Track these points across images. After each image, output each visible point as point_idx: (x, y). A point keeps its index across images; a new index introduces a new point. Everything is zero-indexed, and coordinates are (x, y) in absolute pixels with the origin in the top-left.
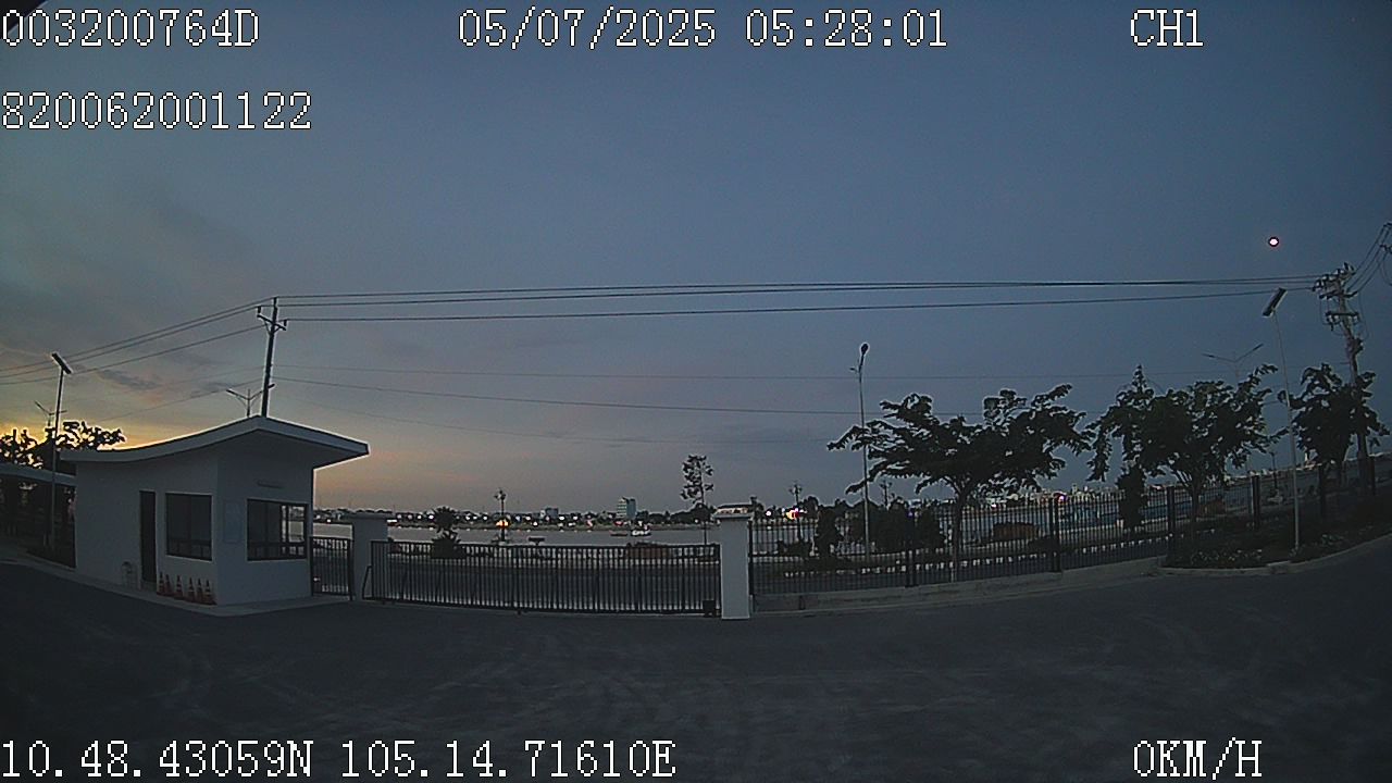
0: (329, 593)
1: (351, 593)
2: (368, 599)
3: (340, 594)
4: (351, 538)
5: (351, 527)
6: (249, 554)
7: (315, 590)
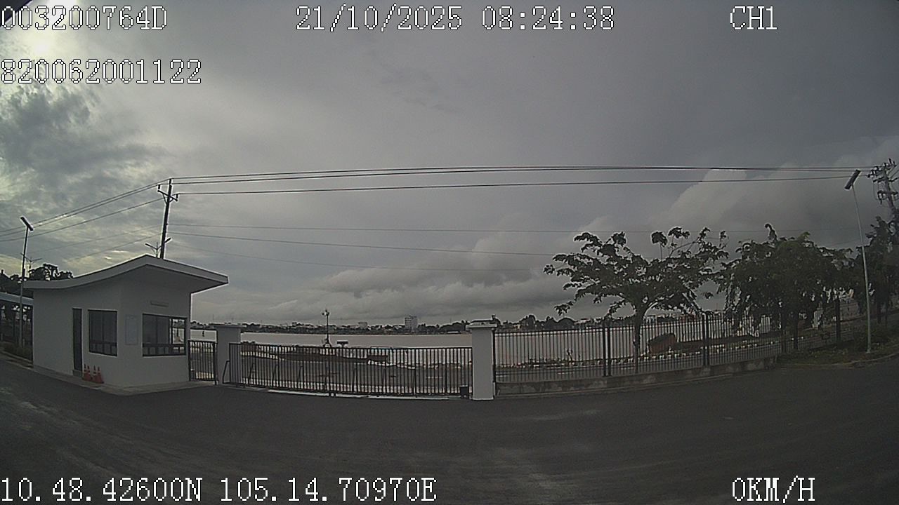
0: (201, 379)
1: (215, 379)
2: (227, 383)
3: (208, 380)
4: (215, 340)
5: (215, 332)
6: (144, 351)
7: (191, 376)
